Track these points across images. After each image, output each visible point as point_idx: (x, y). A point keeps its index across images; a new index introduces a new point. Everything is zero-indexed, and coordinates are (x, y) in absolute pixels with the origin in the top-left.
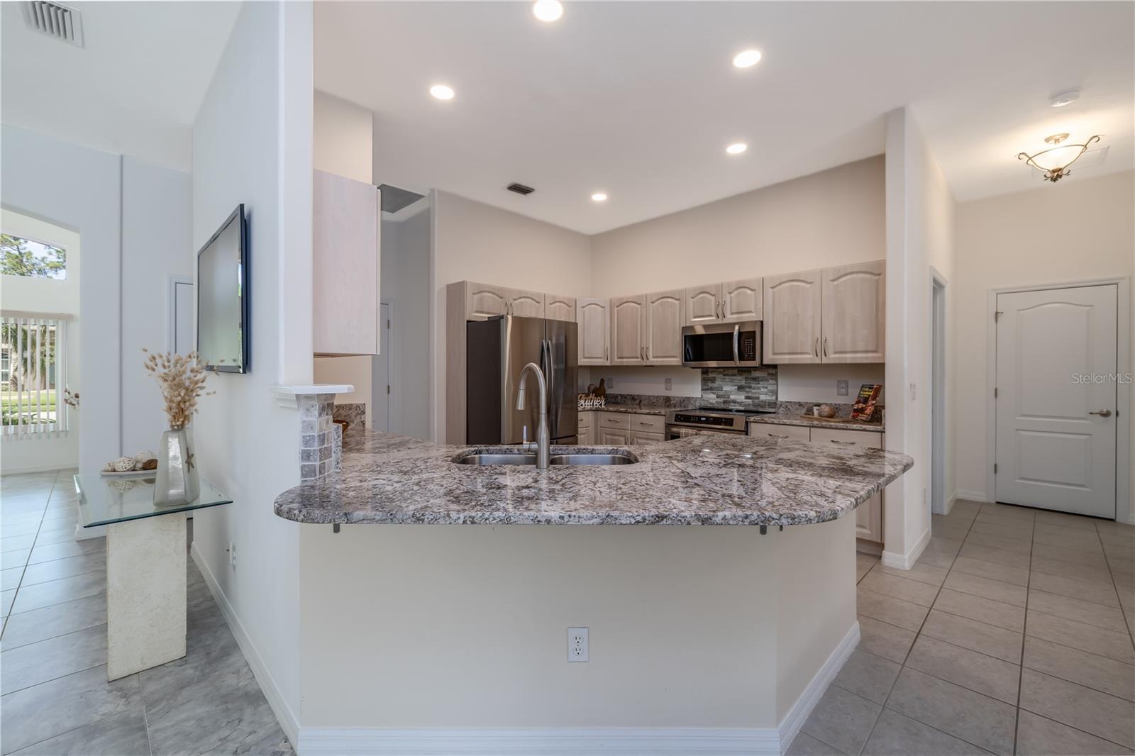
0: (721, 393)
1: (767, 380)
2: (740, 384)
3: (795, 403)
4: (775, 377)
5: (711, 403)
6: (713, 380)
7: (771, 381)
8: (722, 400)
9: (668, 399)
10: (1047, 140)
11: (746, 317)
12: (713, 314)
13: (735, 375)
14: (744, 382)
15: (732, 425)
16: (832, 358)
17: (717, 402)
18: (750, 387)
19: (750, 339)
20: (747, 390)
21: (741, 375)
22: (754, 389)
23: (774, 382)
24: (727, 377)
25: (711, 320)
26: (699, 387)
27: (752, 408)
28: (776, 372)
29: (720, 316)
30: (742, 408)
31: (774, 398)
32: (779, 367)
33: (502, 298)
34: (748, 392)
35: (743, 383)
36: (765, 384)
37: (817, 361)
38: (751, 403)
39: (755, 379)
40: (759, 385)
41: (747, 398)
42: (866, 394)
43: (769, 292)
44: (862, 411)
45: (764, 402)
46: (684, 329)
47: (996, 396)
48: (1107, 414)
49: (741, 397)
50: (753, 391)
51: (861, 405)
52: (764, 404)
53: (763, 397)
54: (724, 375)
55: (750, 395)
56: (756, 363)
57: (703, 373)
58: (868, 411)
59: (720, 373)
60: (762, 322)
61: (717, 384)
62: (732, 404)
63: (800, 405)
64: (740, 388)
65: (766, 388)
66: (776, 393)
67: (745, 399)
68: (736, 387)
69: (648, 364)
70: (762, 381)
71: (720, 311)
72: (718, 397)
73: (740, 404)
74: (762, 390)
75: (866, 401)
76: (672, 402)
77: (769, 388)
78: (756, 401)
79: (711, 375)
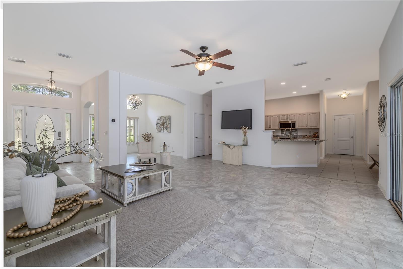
7: (297, 132)
10: (343, 93)
11: (293, 120)
12: (286, 119)
14: (291, 132)
16: (309, 128)
19: (294, 124)
21: (291, 130)
22: (293, 133)
24: (287, 131)
25: (286, 120)
26: (280, 133)
28: (297, 130)
34: (291, 134)
37: (307, 128)
39: (293, 131)
42: (315, 133)
43: (297, 116)
44: (314, 136)
45: (295, 135)
46: (280, 122)
47: (334, 134)
48: (352, 137)
51: (314, 135)
53: (294, 135)
56: (295, 128)
57: (282, 130)
58: (316, 136)
60: (296, 121)
63: (302, 136)
66: (297, 134)
69: (271, 128)
70: (295, 132)
71: (287, 119)
75: (315, 134)
79: (284, 131)
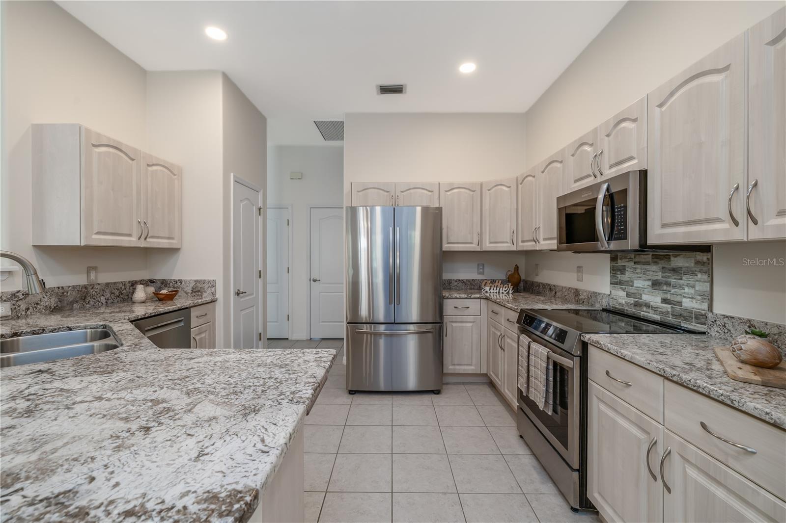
0: (632, 290)
1: (694, 273)
2: (656, 278)
3: (742, 321)
4: (707, 268)
5: (620, 304)
6: (623, 270)
7: (699, 276)
8: (632, 300)
9: (577, 292)
11: (625, 168)
12: (591, 172)
13: (648, 263)
14: (660, 274)
15: (563, 342)
17: (627, 304)
18: (668, 284)
20: (665, 288)
21: (656, 263)
22: (674, 287)
23: (705, 277)
24: (638, 266)
25: (589, 182)
26: (607, 278)
27: (670, 319)
28: (710, 260)
29: (598, 175)
30: (657, 317)
31: (705, 306)
32: (714, 250)
33: (388, 192)
34: (665, 292)
35: (659, 276)
36: (690, 279)
38: (669, 310)
39: (676, 271)
40: (681, 282)
41: (665, 301)
45: (689, 312)
49: (654, 299)
50: (673, 291)
52: (688, 315)
54: (635, 263)
55: (669, 296)
57: (614, 259)
59: (631, 260)
60: (645, 171)
61: (625, 277)
62: (645, 309)
64: (656, 284)
65: (693, 287)
67: (662, 302)
68: (650, 283)
69: (540, 248)
70: (686, 274)
71: (596, 167)
72: (628, 295)
73: (655, 309)
74: (687, 290)
76: (581, 297)
77: (697, 288)
78: (677, 308)
79: (620, 263)
